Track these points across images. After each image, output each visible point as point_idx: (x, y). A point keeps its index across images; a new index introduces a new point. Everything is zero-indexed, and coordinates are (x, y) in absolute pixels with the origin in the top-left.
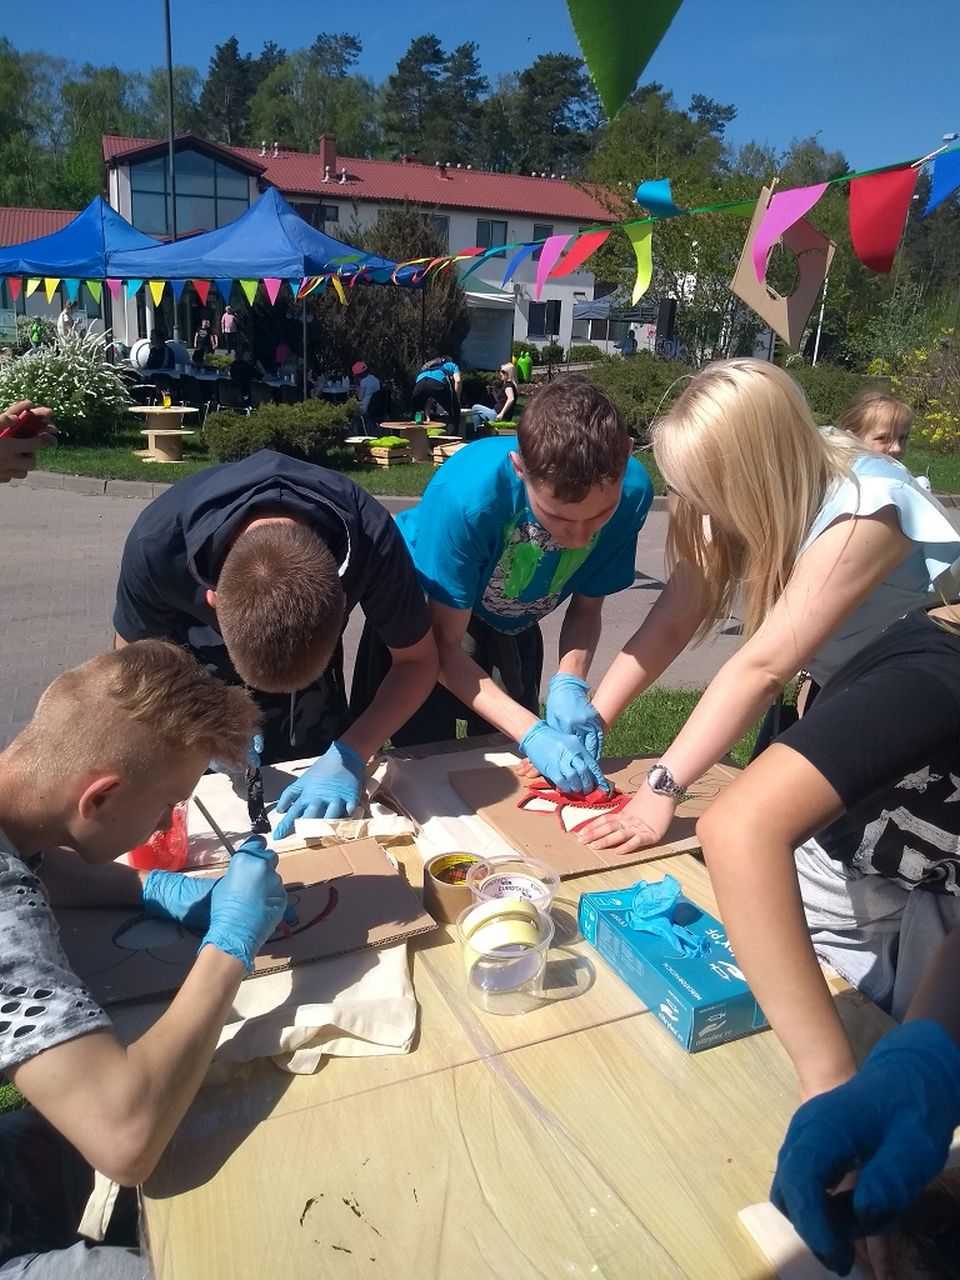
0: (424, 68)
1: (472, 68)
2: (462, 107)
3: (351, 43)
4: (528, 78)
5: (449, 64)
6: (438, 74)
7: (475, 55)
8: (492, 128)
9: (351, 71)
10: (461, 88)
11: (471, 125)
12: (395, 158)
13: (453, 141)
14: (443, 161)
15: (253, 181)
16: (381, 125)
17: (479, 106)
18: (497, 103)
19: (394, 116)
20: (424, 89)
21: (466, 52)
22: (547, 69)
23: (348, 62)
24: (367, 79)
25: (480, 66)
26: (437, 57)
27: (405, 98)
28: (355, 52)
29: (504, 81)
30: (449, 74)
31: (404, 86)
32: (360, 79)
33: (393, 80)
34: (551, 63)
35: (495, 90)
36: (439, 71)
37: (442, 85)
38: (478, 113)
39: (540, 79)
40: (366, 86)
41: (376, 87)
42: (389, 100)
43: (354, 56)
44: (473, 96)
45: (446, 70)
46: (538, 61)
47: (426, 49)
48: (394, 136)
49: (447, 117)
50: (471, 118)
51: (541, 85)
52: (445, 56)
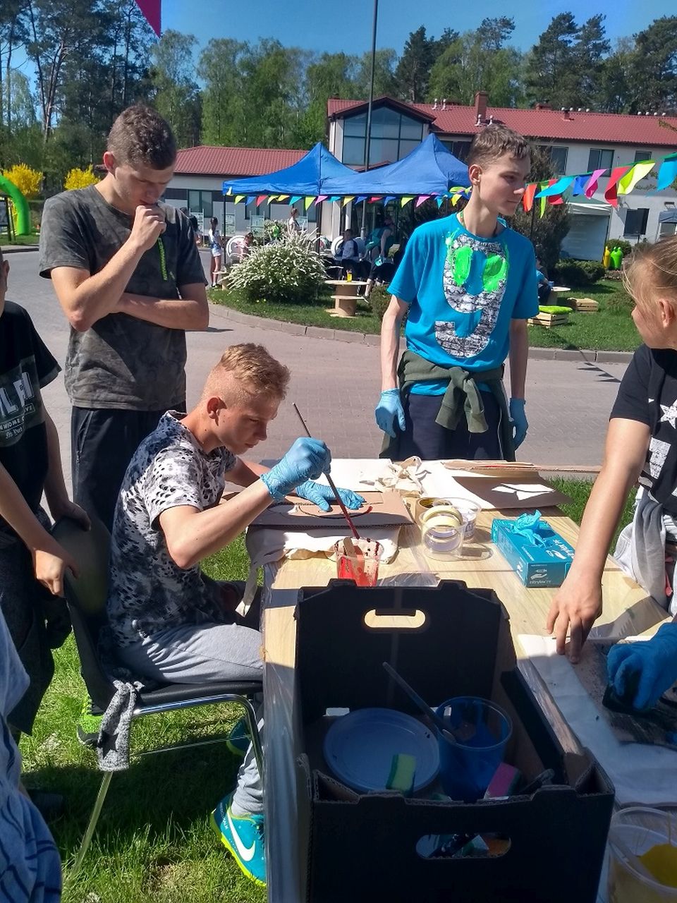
0: (560, 38)
1: (599, 34)
2: (589, 65)
3: (507, 24)
4: (643, 38)
5: (581, 33)
6: (570, 42)
7: (602, 24)
8: (610, 79)
9: (505, 44)
10: (589, 50)
11: (595, 78)
12: (533, 106)
13: (578, 91)
14: (567, 107)
15: (426, 127)
16: (525, 82)
17: (601, 63)
18: (616, 62)
19: (535, 76)
20: (559, 53)
21: (595, 23)
22: (660, 29)
23: (503, 37)
24: (516, 50)
25: (604, 32)
26: (571, 29)
27: (543, 61)
28: (509, 30)
29: (623, 43)
30: (580, 41)
31: (544, 52)
32: (511, 49)
33: (535, 48)
34: (664, 24)
35: (615, 50)
36: (572, 39)
37: (574, 49)
38: (601, 68)
39: (652, 38)
40: (515, 54)
41: (522, 55)
42: (532, 64)
43: (508, 33)
44: (597, 56)
45: (578, 38)
46: (653, 24)
47: (564, 23)
48: (533, 90)
49: (575, 72)
50: (595, 72)
51: (653, 42)
52: (577, 28)
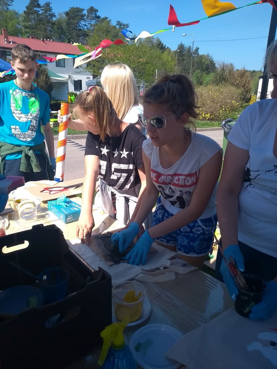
0: (35, 9)
1: (50, 10)
2: (49, 22)
4: (67, 14)
5: (43, 8)
6: (39, 11)
7: (51, 6)
8: (58, 28)
9: (10, 8)
10: (47, 16)
11: (52, 28)
12: (28, 37)
13: (46, 32)
14: (43, 38)
16: (23, 26)
17: (53, 22)
18: (59, 22)
19: (27, 24)
20: (35, 16)
21: (48, 4)
22: (73, 11)
23: (9, 5)
24: (16, 11)
25: (52, 9)
26: (39, 6)
27: (29, 18)
29: (60, 14)
30: (43, 11)
31: (29, 14)
32: (14, 11)
33: (25, 12)
34: (74, 10)
35: (58, 17)
36: (40, 10)
37: (41, 15)
38: (53, 24)
39: (71, 14)
40: (16, 13)
41: (20, 14)
42: (25, 19)
43: (11, 3)
44: (51, 18)
45: (42, 10)
46: (70, 9)
47: (35, 3)
48: (27, 30)
49: (43, 24)
50: (52, 25)
51: (71, 16)
52: (41, 6)
